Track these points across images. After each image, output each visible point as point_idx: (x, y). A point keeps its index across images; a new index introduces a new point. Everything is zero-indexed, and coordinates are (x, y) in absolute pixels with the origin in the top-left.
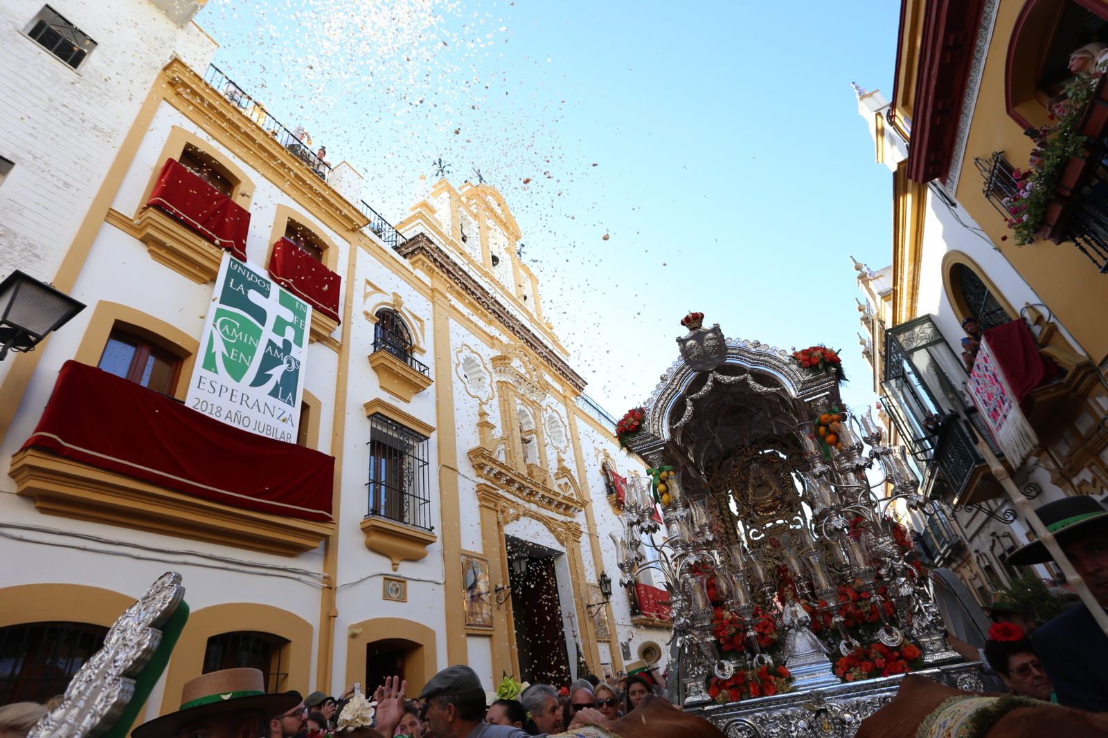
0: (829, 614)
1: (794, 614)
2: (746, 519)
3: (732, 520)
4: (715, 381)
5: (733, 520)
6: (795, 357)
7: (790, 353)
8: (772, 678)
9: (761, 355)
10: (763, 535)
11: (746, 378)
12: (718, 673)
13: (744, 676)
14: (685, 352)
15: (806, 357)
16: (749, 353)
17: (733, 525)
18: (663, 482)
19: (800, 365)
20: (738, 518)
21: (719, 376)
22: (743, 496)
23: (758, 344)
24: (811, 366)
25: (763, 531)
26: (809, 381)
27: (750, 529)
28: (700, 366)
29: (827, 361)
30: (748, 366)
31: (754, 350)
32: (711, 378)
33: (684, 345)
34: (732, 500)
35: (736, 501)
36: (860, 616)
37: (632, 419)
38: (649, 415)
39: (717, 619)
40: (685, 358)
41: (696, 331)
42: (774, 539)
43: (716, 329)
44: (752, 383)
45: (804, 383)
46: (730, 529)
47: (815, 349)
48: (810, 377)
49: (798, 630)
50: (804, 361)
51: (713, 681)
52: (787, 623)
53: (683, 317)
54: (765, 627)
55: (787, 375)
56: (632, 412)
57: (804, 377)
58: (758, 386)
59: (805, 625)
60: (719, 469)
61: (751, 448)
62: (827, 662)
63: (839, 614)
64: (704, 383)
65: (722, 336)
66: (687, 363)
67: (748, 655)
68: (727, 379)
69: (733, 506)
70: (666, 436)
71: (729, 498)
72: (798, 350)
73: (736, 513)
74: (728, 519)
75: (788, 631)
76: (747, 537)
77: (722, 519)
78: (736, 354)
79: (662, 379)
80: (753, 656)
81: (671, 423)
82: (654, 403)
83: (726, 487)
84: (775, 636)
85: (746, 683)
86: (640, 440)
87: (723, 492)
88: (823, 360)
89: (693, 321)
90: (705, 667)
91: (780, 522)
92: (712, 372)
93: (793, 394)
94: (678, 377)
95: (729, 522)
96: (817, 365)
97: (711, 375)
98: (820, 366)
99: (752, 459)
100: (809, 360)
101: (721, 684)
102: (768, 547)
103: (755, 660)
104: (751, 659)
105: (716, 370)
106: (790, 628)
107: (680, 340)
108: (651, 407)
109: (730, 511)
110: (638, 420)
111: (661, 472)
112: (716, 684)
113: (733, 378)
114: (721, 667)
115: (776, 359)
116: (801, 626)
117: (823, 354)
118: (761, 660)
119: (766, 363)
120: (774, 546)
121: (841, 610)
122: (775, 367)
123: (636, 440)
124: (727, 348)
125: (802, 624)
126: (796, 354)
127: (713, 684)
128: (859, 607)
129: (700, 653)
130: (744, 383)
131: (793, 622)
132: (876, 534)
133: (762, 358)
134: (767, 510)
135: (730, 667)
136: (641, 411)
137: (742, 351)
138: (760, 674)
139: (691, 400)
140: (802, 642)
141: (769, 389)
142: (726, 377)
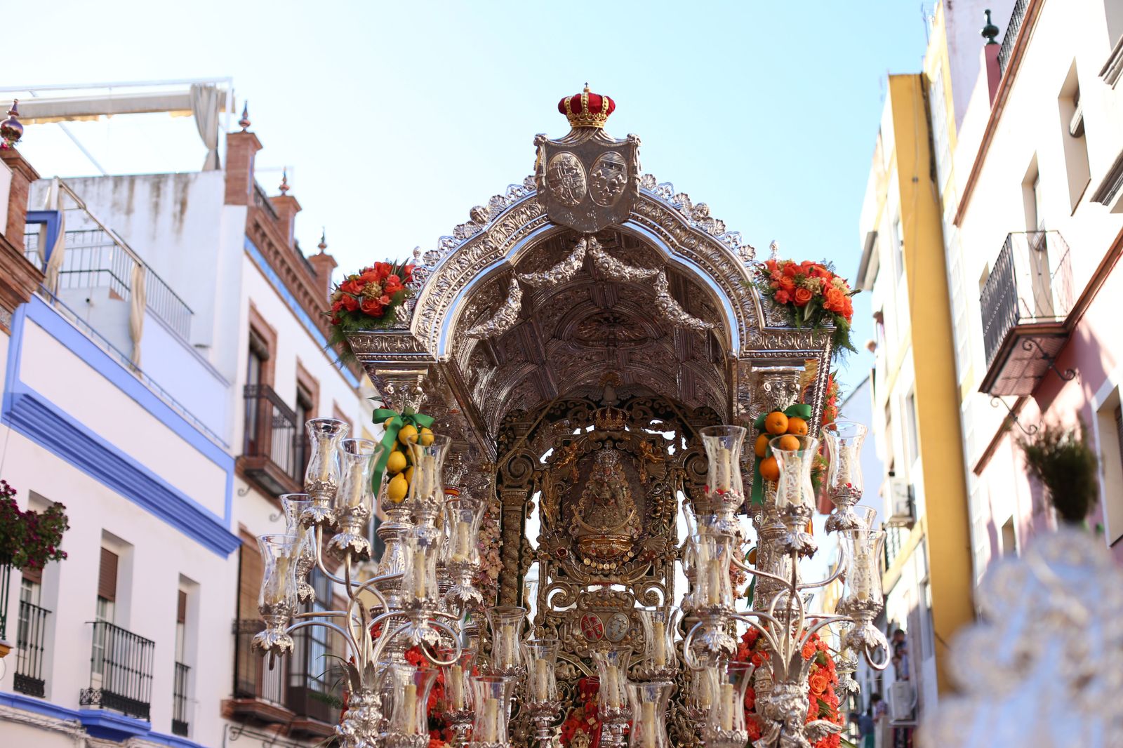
2: (550, 562)
3: (521, 556)
4: (589, 259)
5: (525, 555)
7: (762, 257)
9: (703, 241)
10: (574, 606)
11: (655, 277)
15: (787, 281)
16: (680, 226)
17: (521, 567)
18: (402, 447)
19: (770, 294)
20: (534, 556)
23: (703, 215)
24: (789, 305)
26: (774, 334)
27: (551, 587)
29: (825, 305)
30: (668, 254)
31: (691, 224)
32: (581, 251)
34: (535, 514)
37: (376, 287)
38: (422, 292)
40: (540, 187)
41: (586, 135)
43: (629, 148)
44: (664, 293)
45: (768, 333)
46: (513, 575)
47: (811, 272)
48: (781, 326)
50: (781, 286)
53: (569, 95)
55: (738, 303)
56: (382, 270)
57: (769, 320)
58: (672, 304)
61: (614, 413)
70: (440, 349)
71: (531, 507)
72: (781, 257)
76: (541, 600)
78: (654, 218)
79: (474, 214)
81: (463, 322)
82: (439, 264)
86: (381, 340)
87: (523, 492)
88: (817, 301)
89: (586, 110)
91: (618, 589)
92: (587, 237)
93: (736, 350)
94: (512, 223)
95: (512, 559)
96: (802, 306)
97: (584, 244)
98: (806, 314)
99: (610, 437)
100: (791, 291)
105: (599, 236)
108: (431, 272)
109: (523, 537)
110: (390, 294)
113: (627, 269)
115: (729, 261)
117: (822, 286)
119: (703, 260)
120: (589, 633)
122: (722, 280)
123: (374, 341)
124: (636, 197)
126: (772, 265)
130: (647, 287)
132: (775, 678)
133: (702, 248)
136: (405, 273)
137: (667, 218)
139: (522, 285)
141: (692, 321)
142: (612, 262)
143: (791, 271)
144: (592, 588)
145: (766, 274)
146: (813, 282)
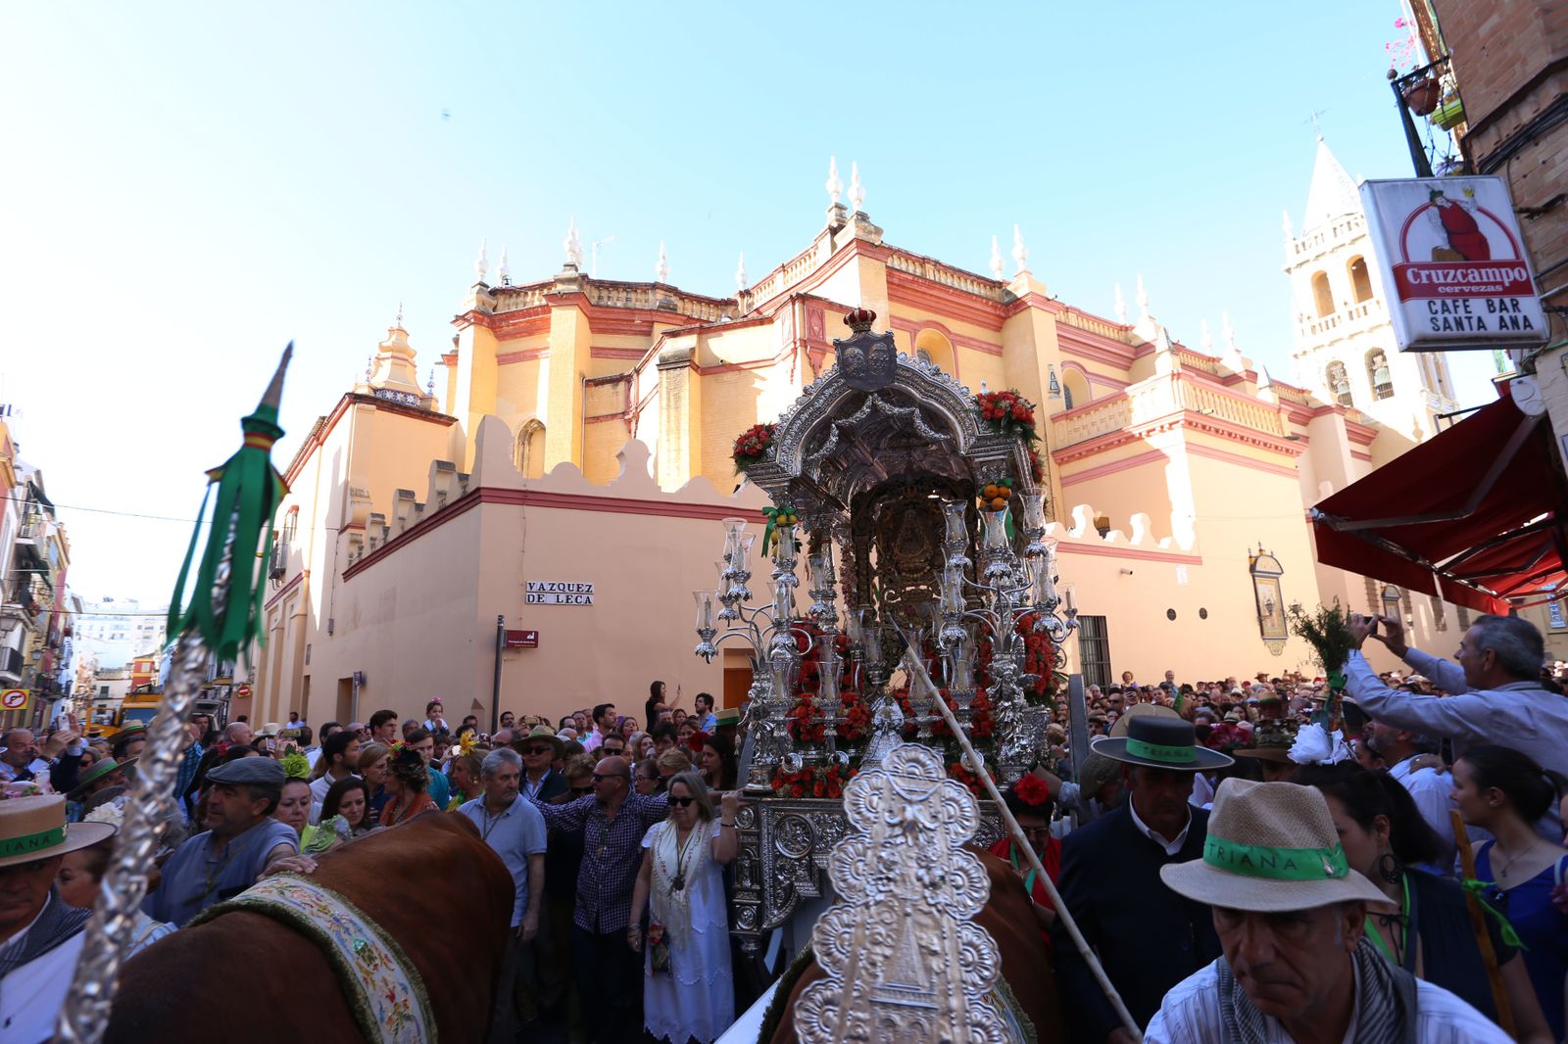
1: (887, 714)
2: (884, 576)
3: (868, 574)
4: (874, 406)
5: (870, 573)
6: (979, 400)
7: (973, 393)
9: (937, 388)
10: (899, 599)
11: (913, 412)
12: (784, 767)
13: (811, 773)
14: (842, 361)
15: (990, 406)
16: (923, 380)
17: (868, 580)
19: (979, 414)
20: (875, 573)
21: (881, 403)
22: (888, 547)
23: (937, 372)
24: (992, 419)
25: (901, 595)
26: (985, 438)
27: (886, 590)
28: (857, 383)
29: (1014, 417)
30: (920, 397)
31: (930, 379)
32: (868, 402)
33: (844, 351)
35: (878, 551)
37: (755, 439)
39: (803, 704)
40: (841, 369)
41: (862, 336)
42: (910, 606)
43: (888, 339)
44: (918, 421)
45: (979, 438)
46: (864, 585)
47: (1004, 396)
48: (988, 433)
49: (886, 732)
50: (986, 408)
51: (779, 773)
52: (876, 722)
53: (849, 312)
55: (961, 422)
56: (758, 429)
57: (982, 430)
58: (924, 427)
59: (894, 728)
60: (868, 507)
64: (859, 408)
65: (894, 349)
66: (841, 376)
68: (887, 408)
69: (873, 557)
72: (984, 391)
73: (875, 567)
74: (865, 572)
75: (875, 731)
77: (857, 571)
78: (908, 378)
79: (805, 390)
80: (831, 751)
81: (806, 453)
82: (788, 422)
83: (871, 532)
85: (812, 781)
86: (762, 468)
87: (866, 538)
88: (1010, 414)
89: (860, 320)
90: (772, 756)
91: (923, 587)
92: (872, 394)
93: (963, 449)
94: (827, 392)
95: (864, 576)
96: (1000, 420)
97: (870, 398)
98: (1003, 423)
99: (911, 502)
100: (992, 412)
102: (902, 614)
105: (878, 393)
108: (784, 426)
110: (762, 442)
111: (779, 515)
112: (782, 776)
113: (896, 410)
114: (788, 761)
115: (954, 397)
116: (891, 729)
117: (1011, 406)
118: (837, 758)
119: (939, 399)
120: (908, 614)
122: (952, 409)
123: (757, 470)
124: (898, 366)
125: (892, 727)
126: (980, 396)
129: (774, 740)
130: (908, 421)
131: (883, 724)
133: (938, 392)
134: (911, 571)
135: (798, 762)
136: (770, 430)
137: (916, 376)
139: (838, 426)
140: (885, 746)
141: (937, 436)
142: (887, 406)
143: (992, 398)
144: (908, 589)
145: (977, 403)
146: (1004, 404)
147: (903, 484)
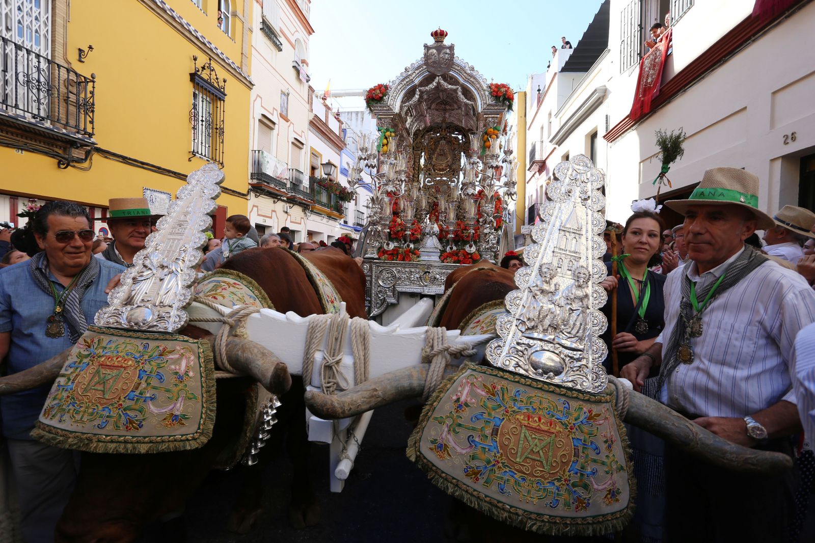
0: (448, 233)
1: (432, 228)
2: (426, 171)
3: (419, 170)
4: (438, 83)
7: (489, 82)
8: (411, 254)
9: (472, 77)
11: (458, 88)
12: (385, 247)
13: (398, 251)
14: (427, 57)
15: (496, 89)
16: (465, 73)
18: (386, 138)
19: (491, 93)
20: (422, 170)
21: (442, 82)
22: (430, 158)
23: (472, 69)
24: (496, 96)
25: (434, 181)
26: (492, 105)
27: (427, 178)
28: (432, 70)
29: (506, 97)
30: (461, 80)
31: (469, 72)
32: (436, 80)
33: (428, 51)
34: (423, 158)
35: (425, 159)
36: (462, 237)
37: (378, 91)
38: (391, 93)
39: (393, 221)
40: (425, 60)
41: (439, 44)
42: (438, 187)
43: (451, 48)
44: (460, 93)
45: (489, 105)
46: (416, 175)
47: (504, 86)
48: (493, 103)
49: (431, 236)
50: (494, 91)
51: (382, 250)
52: (427, 231)
53: (434, 30)
54: (416, 231)
55: (481, 96)
56: (380, 86)
57: (490, 101)
58: (462, 96)
62: (438, 253)
63: (453, 234)
64: (431, 82)
65: (453, 54)
66: (425, 64)
67: (403, 242)
68: (446, 85)
69: (422, 162)
70: (397, 110)
71: (422, 156)
72: (494, 82)
73: (422, 167)
74: (417, 168)
76: (424, 182)
77: (413, 168)
78: (458, 70)
79: (406, 69)
80: (405, 242)
81: (403, 102)
82: (396, 85)
83: (422, 150)
84: (419, 236)
85: (398, 254)
86: (380, 107)
87: (420, 153)
88: (504, 95)
89: (439, 35)
90: (379, 243)
91: (444, 178)
92: (438, 76)
93: (480, 110)
94: (417, 72)
95: (416, 170)
96: (500, 97)
97: (437, 78)
98: (501, 99)
99: (444, 137)
100: (497, 92)
101: (385, 252)
102: (433, 190)
103: (406, 245)
104: (404, 244)
105: (441, 76)
106: (428, 234)
107: (427, 47)
108: (394, 87)
109: (419, 164)
110: (382, 93)
111: (387, 131)
112: (383, 251)
113: (450, 86)
114: (388, 244)
115: (479, 83)
117: (506, 91)
118: (408, 246)
119: (472, 84)
120: (436, 191)
121: (455, 232)
122: (477, 89)
123: (378, 107)
124: (453, 64)
125: (434, 234)
126: (492, 84)
127: (381, 251)
128: (463, 233)
129: (379, 236)
130: (455, 91)
132: (486, 202)
133: (471, 79)
134: (440, 170)
135: (392, 246)
136: (386, 87)
137: (462, 70)
138: (405, 252)
139: (420, 91)
140: (432, 243)
141: (468, 102)
142: (446, 84)
143: (497, 86)
144: (438, 179)
145: (490, 87)
146: (503, 90)
147: (441, 128)
